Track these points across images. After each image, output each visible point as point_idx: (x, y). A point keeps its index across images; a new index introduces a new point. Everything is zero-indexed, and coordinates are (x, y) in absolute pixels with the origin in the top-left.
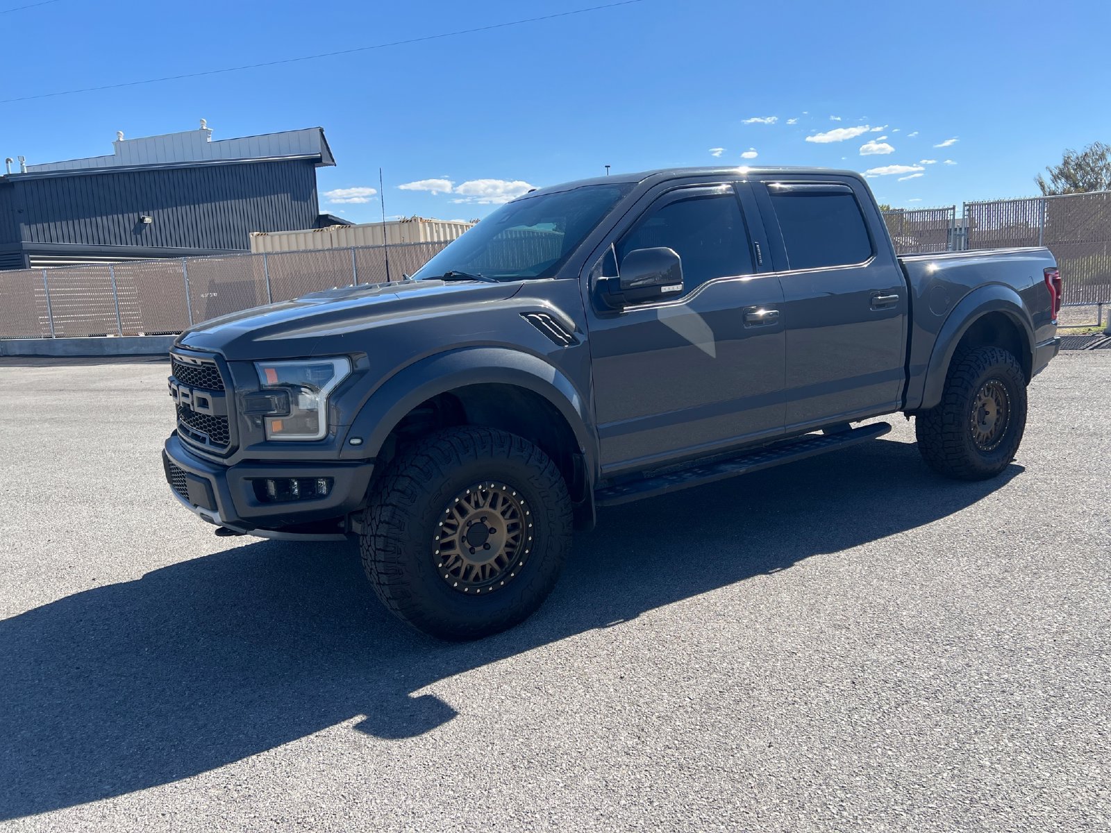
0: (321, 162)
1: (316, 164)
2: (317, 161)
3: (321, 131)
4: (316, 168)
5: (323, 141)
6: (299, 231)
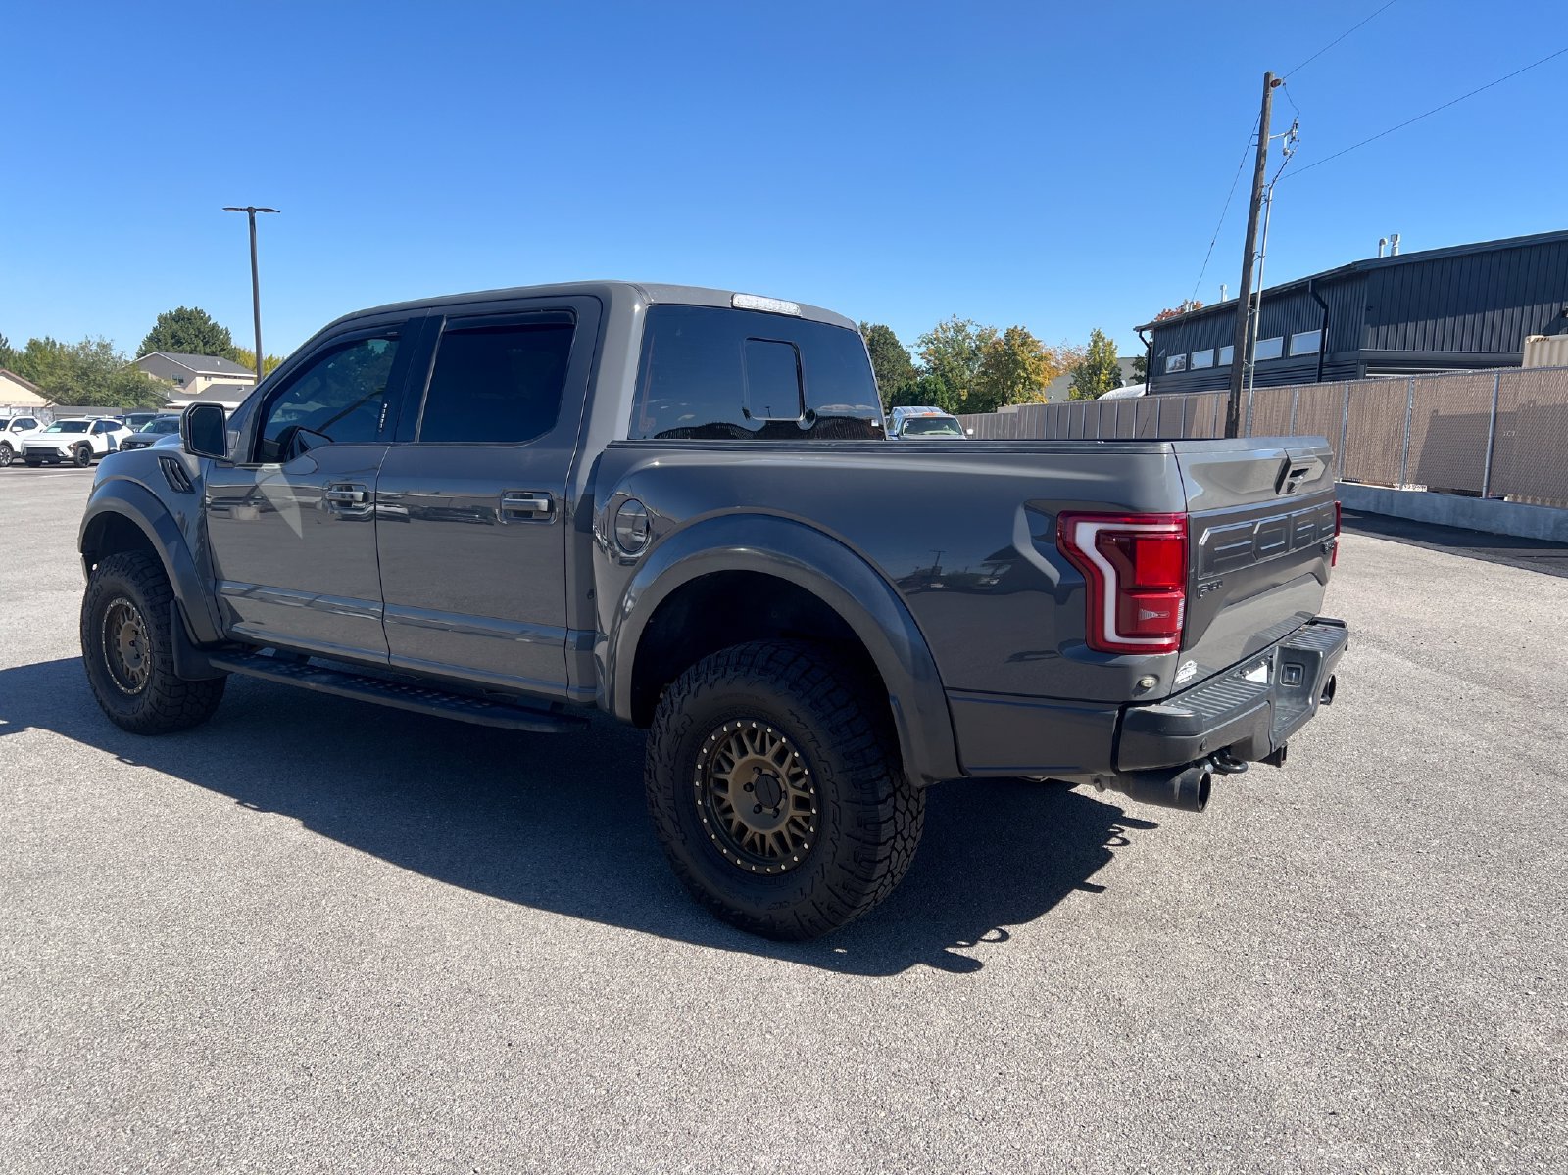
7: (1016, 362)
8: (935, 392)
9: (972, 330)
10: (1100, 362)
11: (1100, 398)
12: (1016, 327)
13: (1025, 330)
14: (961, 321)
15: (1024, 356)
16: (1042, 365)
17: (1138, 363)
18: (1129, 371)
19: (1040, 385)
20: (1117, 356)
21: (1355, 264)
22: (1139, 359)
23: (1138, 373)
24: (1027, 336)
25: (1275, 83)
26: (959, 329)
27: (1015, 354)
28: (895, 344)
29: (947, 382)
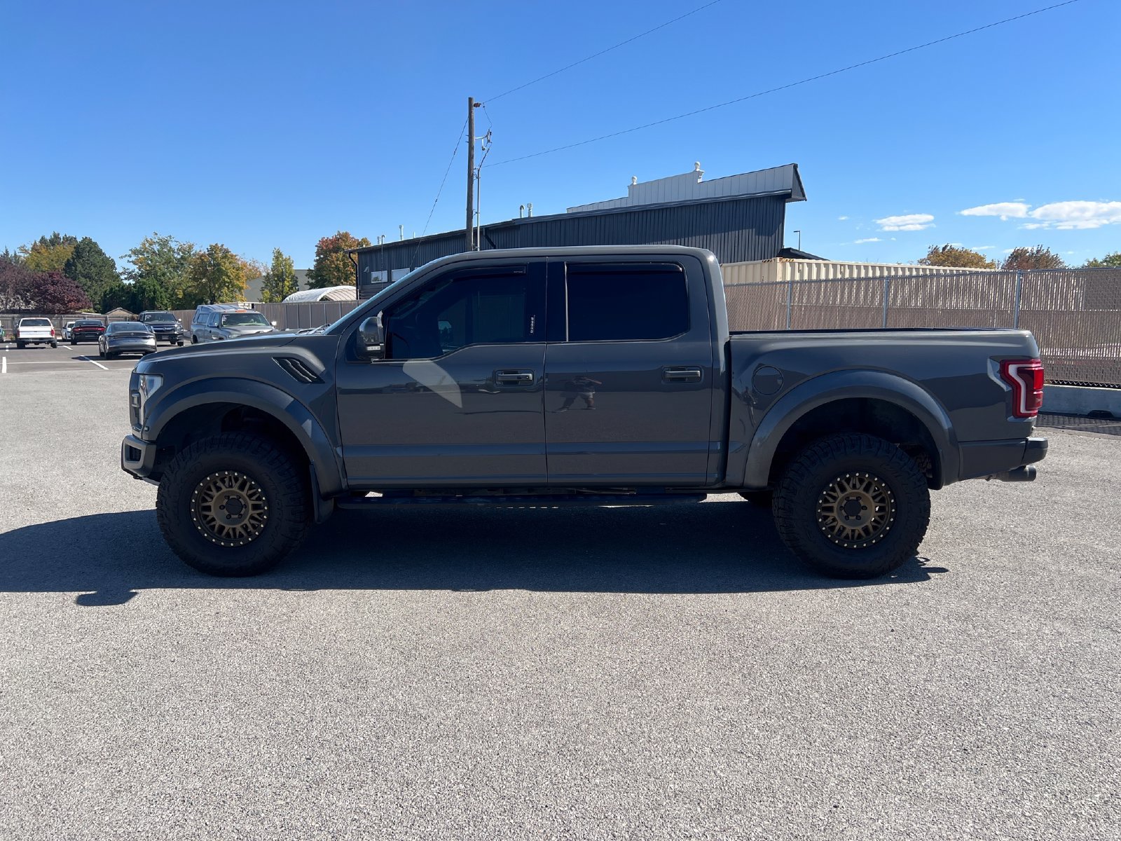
0: (791, 197)
1: (787, 200)
2: (786, 197)
3: (795, 167)
4: (786, 204)
5: (795, 177)
6: (749, 262)
7: (220, 271)
8: (155, 292)
9: (173, 245)
10: (282, 272)
11: (287, 298)
12: (216, 244)
13: (224, 247)
14: (164, 236)
15: (226, 266)
16: (241, 274)
17: (309, 273)
18: (303, 280)
19: (240, 289)
20: (294, 268)
21: (514, 220)
22: (309, 270)
23: (311, 281)
24: (227, 251)
25: (477, 105)
26: (164, 243)
27: (219, 264)
28: (100, 253)
29: (161, 284)
